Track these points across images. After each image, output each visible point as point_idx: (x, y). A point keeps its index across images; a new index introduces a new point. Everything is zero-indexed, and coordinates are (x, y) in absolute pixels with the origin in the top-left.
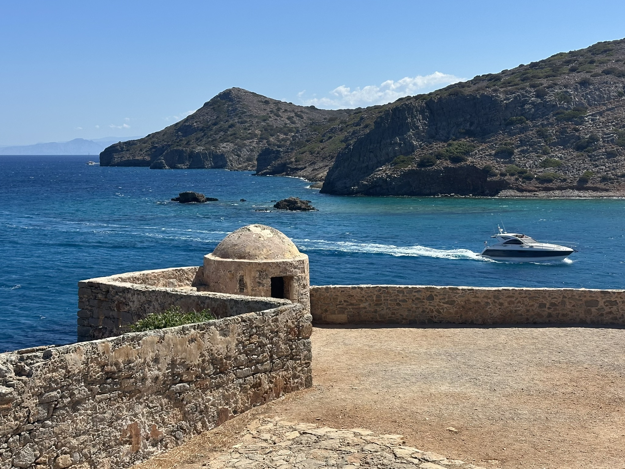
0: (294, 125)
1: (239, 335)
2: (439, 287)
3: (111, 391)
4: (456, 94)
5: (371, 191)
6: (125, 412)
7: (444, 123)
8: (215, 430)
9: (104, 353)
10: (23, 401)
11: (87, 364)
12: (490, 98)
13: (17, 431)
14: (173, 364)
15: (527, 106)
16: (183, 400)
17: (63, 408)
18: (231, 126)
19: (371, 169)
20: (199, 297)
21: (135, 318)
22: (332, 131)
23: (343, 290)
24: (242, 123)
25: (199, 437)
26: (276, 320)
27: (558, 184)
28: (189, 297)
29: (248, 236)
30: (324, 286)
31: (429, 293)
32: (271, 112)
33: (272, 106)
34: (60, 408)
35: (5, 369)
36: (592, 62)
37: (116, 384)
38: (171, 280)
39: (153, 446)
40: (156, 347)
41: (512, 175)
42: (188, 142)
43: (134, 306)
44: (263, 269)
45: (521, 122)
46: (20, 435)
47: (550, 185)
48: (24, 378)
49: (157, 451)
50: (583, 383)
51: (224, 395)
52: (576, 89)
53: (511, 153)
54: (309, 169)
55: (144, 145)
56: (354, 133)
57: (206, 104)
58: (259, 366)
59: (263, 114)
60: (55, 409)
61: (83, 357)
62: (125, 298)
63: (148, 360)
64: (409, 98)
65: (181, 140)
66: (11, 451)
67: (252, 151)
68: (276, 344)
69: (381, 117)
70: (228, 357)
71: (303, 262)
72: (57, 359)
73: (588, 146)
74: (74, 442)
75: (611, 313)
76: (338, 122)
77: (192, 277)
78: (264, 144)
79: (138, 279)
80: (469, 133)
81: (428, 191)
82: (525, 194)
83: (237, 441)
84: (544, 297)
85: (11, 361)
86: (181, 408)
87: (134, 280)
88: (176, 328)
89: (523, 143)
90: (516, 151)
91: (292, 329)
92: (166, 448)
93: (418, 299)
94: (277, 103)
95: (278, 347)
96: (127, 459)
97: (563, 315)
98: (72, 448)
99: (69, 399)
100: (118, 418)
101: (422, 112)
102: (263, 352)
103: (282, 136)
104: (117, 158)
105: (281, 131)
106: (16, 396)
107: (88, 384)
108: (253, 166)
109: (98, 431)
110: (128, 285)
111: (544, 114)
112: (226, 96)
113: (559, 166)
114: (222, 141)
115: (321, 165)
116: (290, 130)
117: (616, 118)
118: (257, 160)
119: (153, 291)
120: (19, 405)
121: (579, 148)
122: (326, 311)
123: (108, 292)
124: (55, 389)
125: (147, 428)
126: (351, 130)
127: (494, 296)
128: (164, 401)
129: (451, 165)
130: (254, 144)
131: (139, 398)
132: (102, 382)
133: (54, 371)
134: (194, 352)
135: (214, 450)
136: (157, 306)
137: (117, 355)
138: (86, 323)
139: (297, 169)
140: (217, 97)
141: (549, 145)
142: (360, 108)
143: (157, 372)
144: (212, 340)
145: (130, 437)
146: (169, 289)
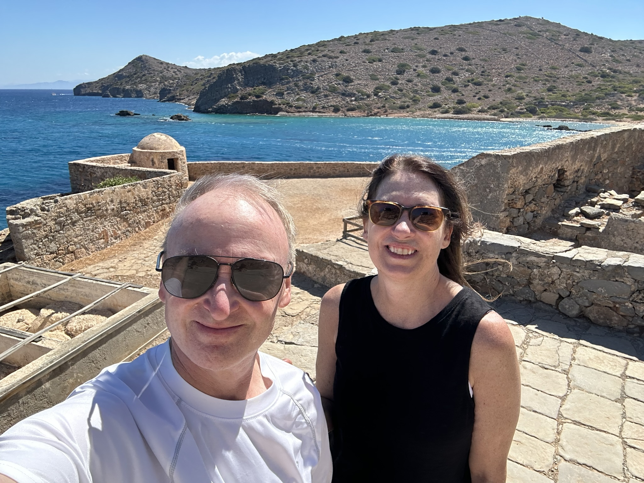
0: (177, 76)
1: (152, 188)
2: (247, 162)
3: (91, 216)
4: (256, 63)
5: (218, 111)
6: (99, 225)
7: (252, 78)
8: (145, 231)
9: (85, 199)
10: (47, 223)
11: (77, 205)
12: (272, 66)
13: (46, 236)
14: (121, 202)
15: (289, 71)
16: (127, 218)
17: (68, 225)
18: (144, 75)
19: (218, 100)
20: (131, 170)
21: (100, 180)
22: (197, 79)
23: (203, 164)
24: (150, 74)
25: (137, 234)
26: (170, 181)
27: (304, 109)
28: (126, 170)
29: (154, 139)
30: (194, 162)
31: (243, 165)
32: (165, 68)
33: (165, 65)
34: (66, 225)
35: (35, 208)
36: (318, 51)
37: (93, 213)
38: (117, 161)
39: (115, 239)
40: (111, 195)
41: (284, 105)
42: (121, 83)
43: (99, 174)
44: (163, 155)
45: (287, 79)
46: (48, 238)
47: (300, 110)
48: (46, 212)
49: (118, 241)
50: (305, 202)
51: (147, 215)
52: (311, 64)
53: (283, 94)
54: (187, 99)
55: (98, 85)
56: (208, 81)
57: (129, 63)
58: (163, 201)
59: (160, 69)
60: (64, 226)
61: (75, 201)
62: (93, 170)
63: (108, 201)
64: (234, 64)
65: (117, 82)
66: (44, 245)
67: (156, 89)
68: (171, 191)
69: (220, 74)
70: (148, 198)
71: (182, 151)
72: (61, 203)
73: (316, 91)
74: (76, 240)
75: (318, 172)
76: (199, 75)
77: (128, 159)
78: (162, 85)
79: (99, 161)
80: (263, 83)
81: (246, 112)
82: (290, 114)
83: (155, 235)
84: (292, 166)
85: (38, 205)
86: (127, 222)
87: (97, 161)
88: (120, 186)
89: (288, 89)
90: (285, 93)
91: (178, 184)
92: (122, 240)
93: (238, 168)
94: (167, 64)
95: (172, 193)
96: (103, 246)
97: (300, 173)
98: (75, 243)
99: (70, 221)
100: (96, 228)
101: (241, 72)
102: (165, 195)
103: (171, 82)
104: (83, 91)
105: (170, 79)
106: (43, 221)
107: (79, 214)
108: (158, 97)
109: (87, 234)
110: (94, 164)
111: (297, 75)
112: (139, 59)
113: (304, 101)
114: (140, 83)
115: (193, 97)
116: (175, 79)
117: (328, 79)
118: (159, 93)
119: (108, 167)
120: (45, 225)
121: (313, 92)
122: (196, 174)
123: (84, 167)
124: (63, 217)
125: (111, 232)
126: (206, 80)
127: (271, 166)
128: (118, 219)
129: (256, 99)
130: (157, 85)
131: (105, 219)
132: (86, 212)
133: (60, 208)
134: (131, 196)
135: (144, 239)
136: (110, 174)
137: (92, 200)
138: (75, 182)
139: (181, 99)
140: (135, 59)
141: (300, 91)
142: (210, 68)
143: (113, 207)
144: (139, 190)
145: (103, 236)
146: (116, 166)
